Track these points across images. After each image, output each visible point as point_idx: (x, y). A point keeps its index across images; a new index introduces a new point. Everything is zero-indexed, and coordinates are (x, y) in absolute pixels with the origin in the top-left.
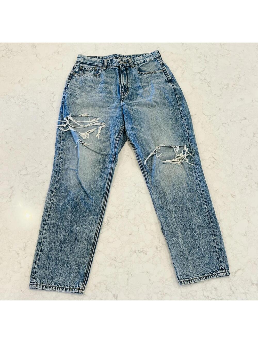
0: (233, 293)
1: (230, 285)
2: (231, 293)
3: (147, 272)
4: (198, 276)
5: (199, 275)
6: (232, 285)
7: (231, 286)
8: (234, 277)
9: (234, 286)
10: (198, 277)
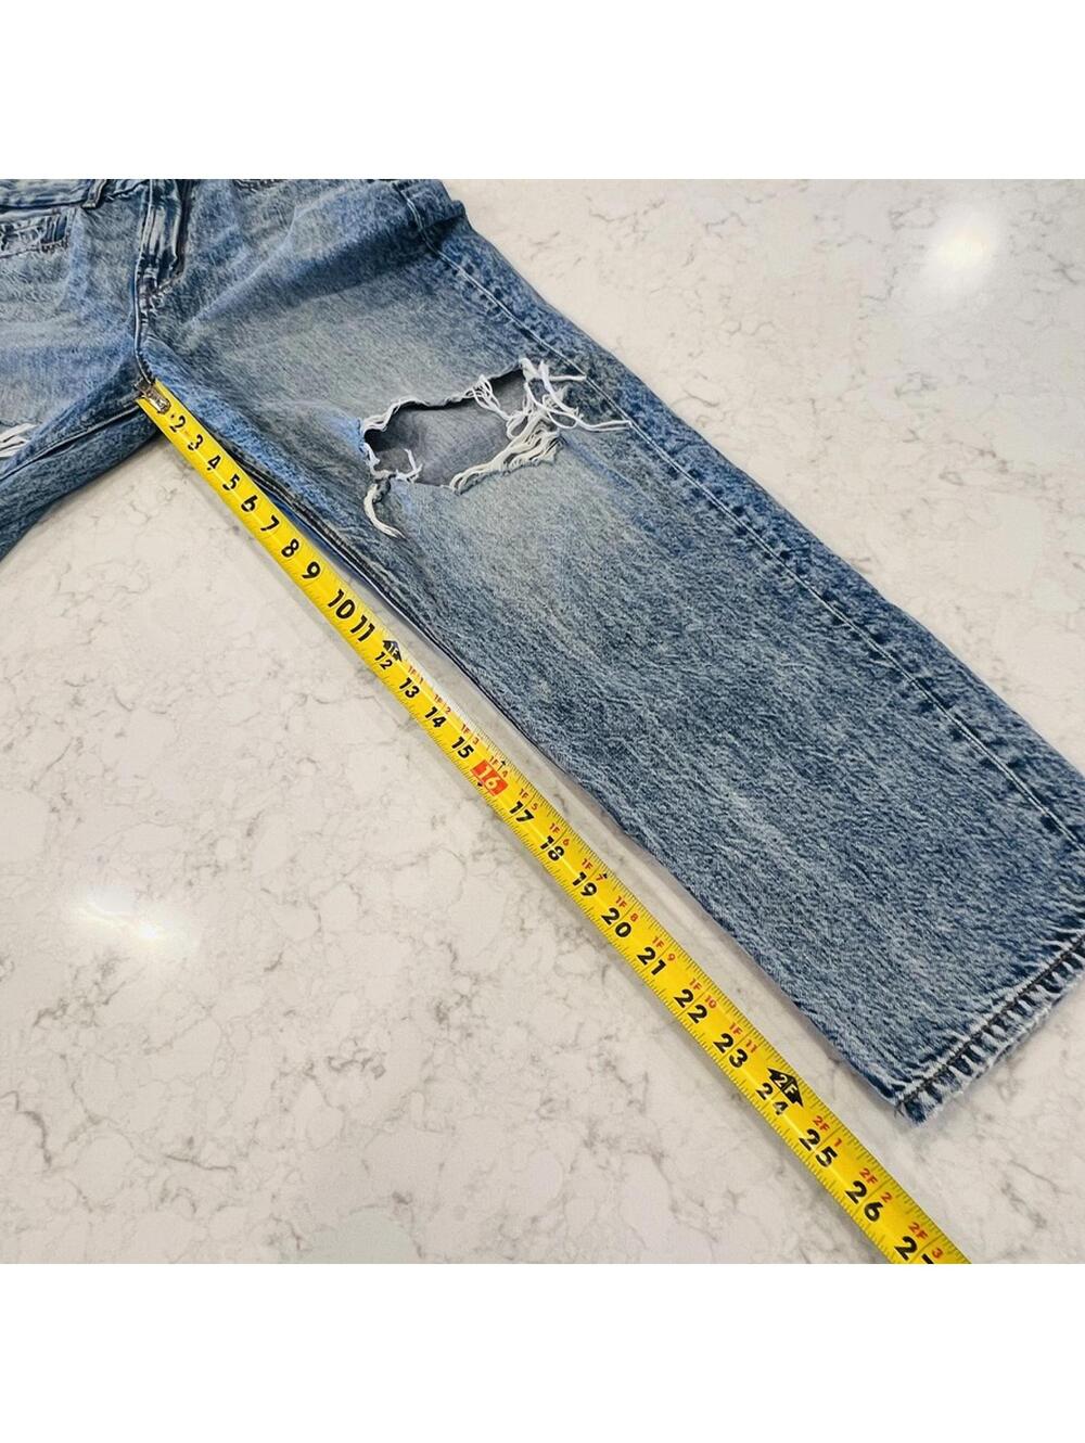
0: (1039, 1222)
1: (995, 1163)
2: (1024, 1224)
3: (400, 1200)
4: (995, 1002)
5: (993, 988)
6: (1013, 1162)
7: (1005, 1175)
8: (1012, 1094)
9: (1026, 1169)
10: (997, 1009)
